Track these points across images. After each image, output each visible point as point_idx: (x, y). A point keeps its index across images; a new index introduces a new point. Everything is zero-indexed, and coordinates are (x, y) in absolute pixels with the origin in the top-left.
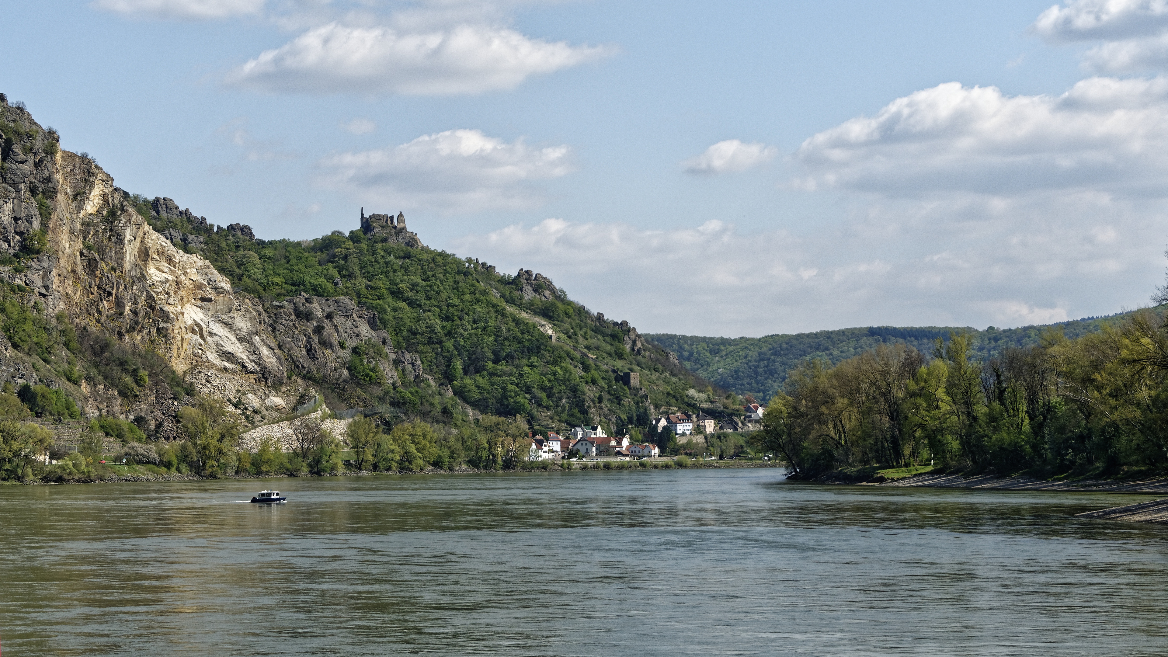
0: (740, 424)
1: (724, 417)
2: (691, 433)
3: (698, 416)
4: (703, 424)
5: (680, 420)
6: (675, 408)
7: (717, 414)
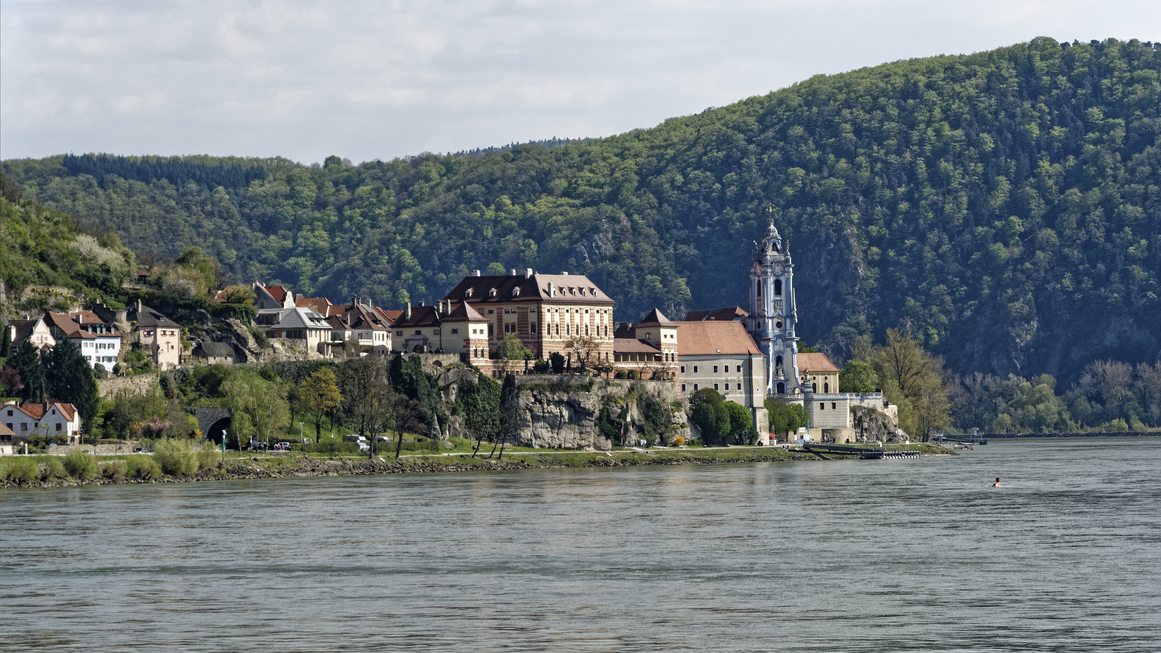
0: (252, 343)
1: (202, 318)
2: (116, 370)
3: (132, 316)
4: (149, 340)
5: (84, 327)
6: (65, 291)
7: (181, 311)
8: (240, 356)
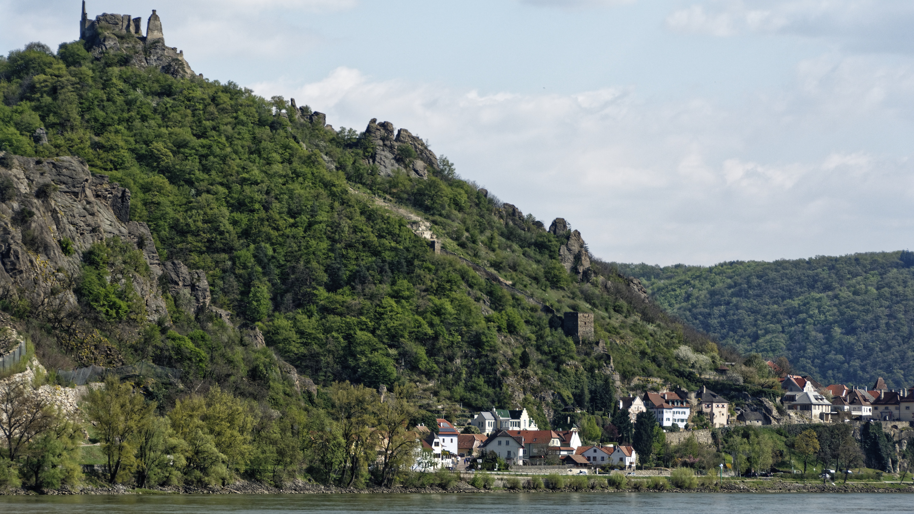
0: (775, 412)
1: (745, 397)
2: (686, 427)
3: (699, 395)
4: (708, 410)
5: (667, 402)
6: (658, 380)
7: (733, 393)
8: (767, 420)
